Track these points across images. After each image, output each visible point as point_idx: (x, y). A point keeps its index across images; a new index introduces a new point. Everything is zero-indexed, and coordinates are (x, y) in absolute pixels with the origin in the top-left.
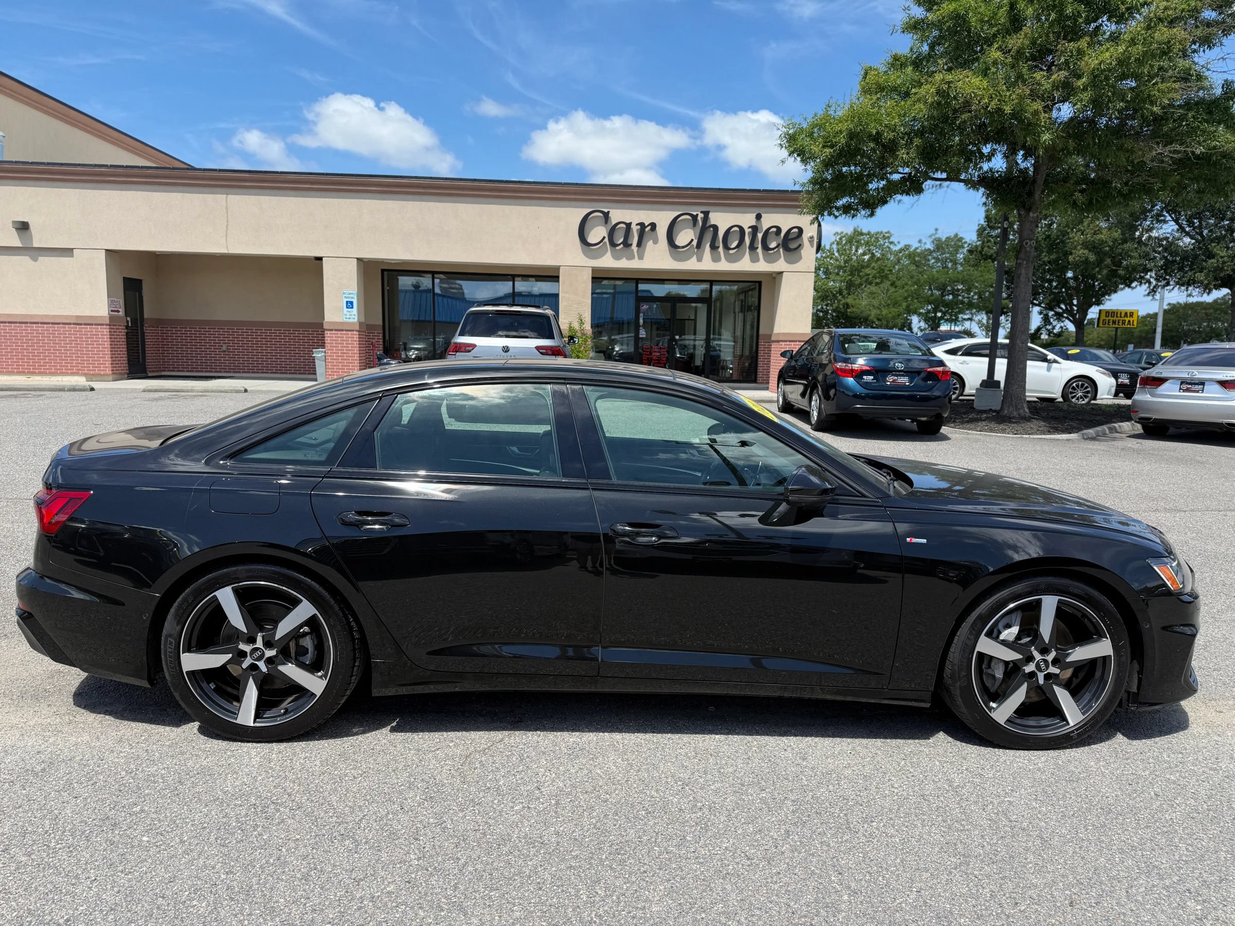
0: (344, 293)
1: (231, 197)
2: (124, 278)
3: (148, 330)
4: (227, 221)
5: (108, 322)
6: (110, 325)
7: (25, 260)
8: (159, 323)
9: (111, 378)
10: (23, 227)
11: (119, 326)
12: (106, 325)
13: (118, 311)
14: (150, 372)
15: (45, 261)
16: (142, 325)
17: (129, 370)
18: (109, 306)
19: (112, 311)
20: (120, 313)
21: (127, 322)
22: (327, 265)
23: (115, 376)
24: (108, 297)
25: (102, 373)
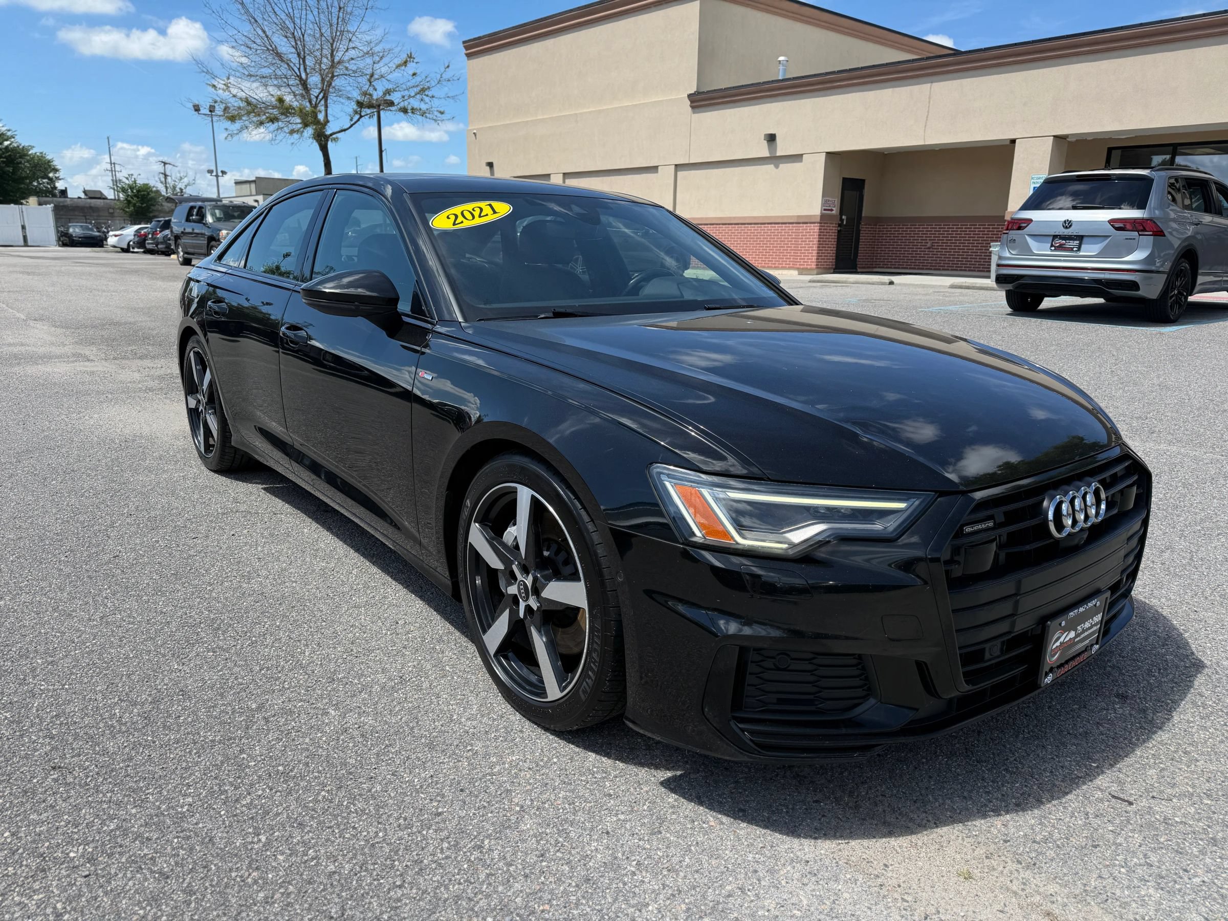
0: (1032, 178)
1: (935, 85)
2: (844, 179)
3: (863, 227)
4: (928, 112)
5: (818, 220)
6: (820, 223)
7: (771, 167)
8: (877, 221)
9: (815, 272)
10: (771, 138)
11: (831, 223)
12: (818, 223)
13: (832, 210)
14: (860, 268)
15: (784, 167)
16: (859, 223)
17: (836, 265)
18: (823, 205)
19: (825, 210)
20: (834, 212)
21: (842, 220)
22: (1019, 148)
23: (820, 270)
24: (823, 196)
25: (809, 267)
